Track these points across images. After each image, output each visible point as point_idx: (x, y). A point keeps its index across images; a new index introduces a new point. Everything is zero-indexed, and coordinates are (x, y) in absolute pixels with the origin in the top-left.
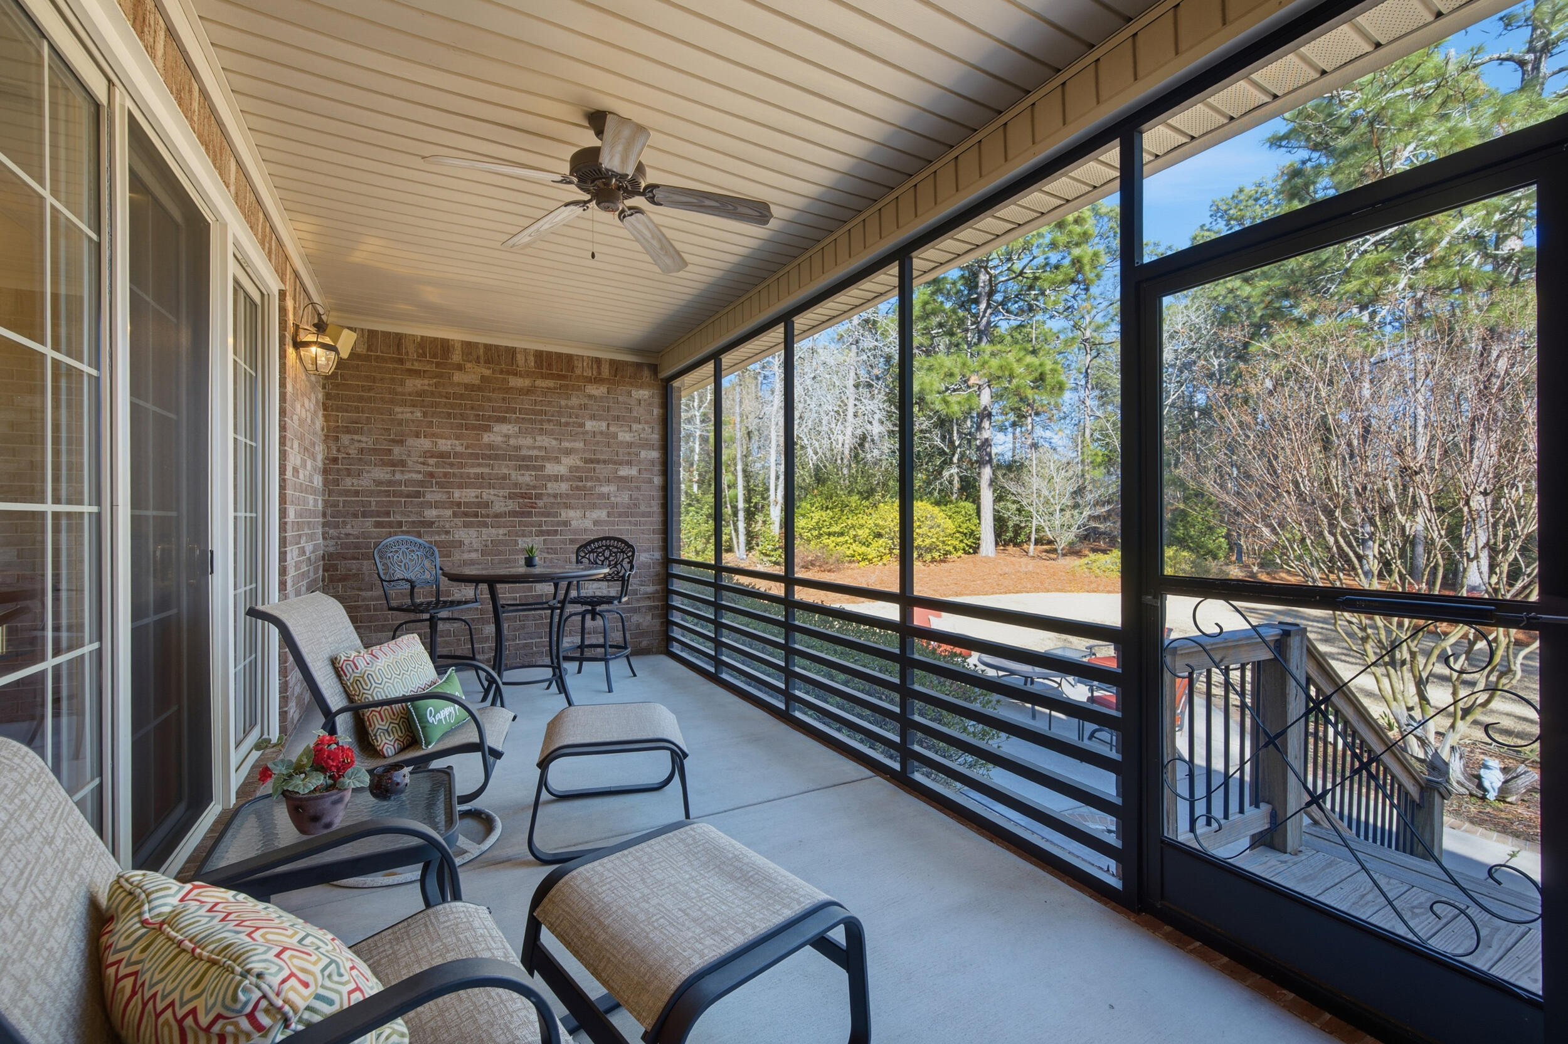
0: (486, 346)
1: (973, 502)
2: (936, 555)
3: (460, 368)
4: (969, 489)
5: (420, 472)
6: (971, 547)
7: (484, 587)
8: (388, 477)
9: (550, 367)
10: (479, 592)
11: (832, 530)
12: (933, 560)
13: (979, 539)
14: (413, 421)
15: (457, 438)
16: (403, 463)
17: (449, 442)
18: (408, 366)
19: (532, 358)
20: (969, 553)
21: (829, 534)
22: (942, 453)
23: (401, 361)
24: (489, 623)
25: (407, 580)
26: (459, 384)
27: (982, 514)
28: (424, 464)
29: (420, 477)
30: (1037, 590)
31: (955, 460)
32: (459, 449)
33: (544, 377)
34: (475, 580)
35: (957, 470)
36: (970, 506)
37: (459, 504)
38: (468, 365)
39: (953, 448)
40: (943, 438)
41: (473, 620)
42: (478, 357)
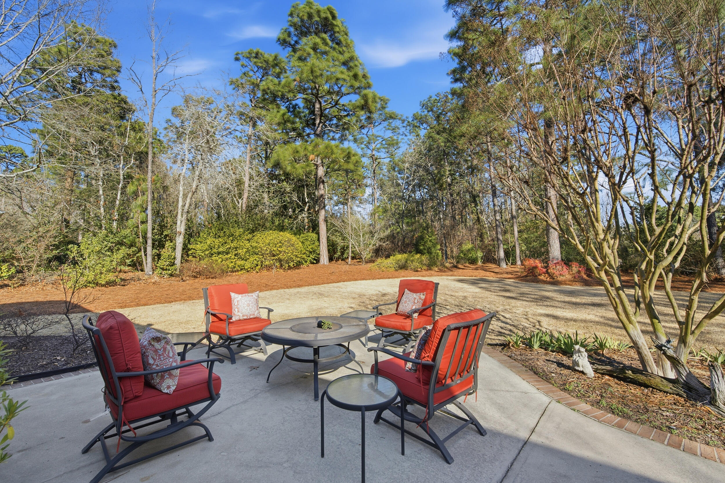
1: (316, 233)
2: (291, 264)
4: (314, 227)
6: (314, 259)
11: (221, 250)
12: (290, 268)
13: (319, 254)
20: (313, 263)
21: (219, 253)
22: (299, 206)
27: (321, 239)
30: (349, 280)
31: (306, 210)
35: (307, 215)
36: (314, 235)
39: (305, 203)
40: (299, 198)
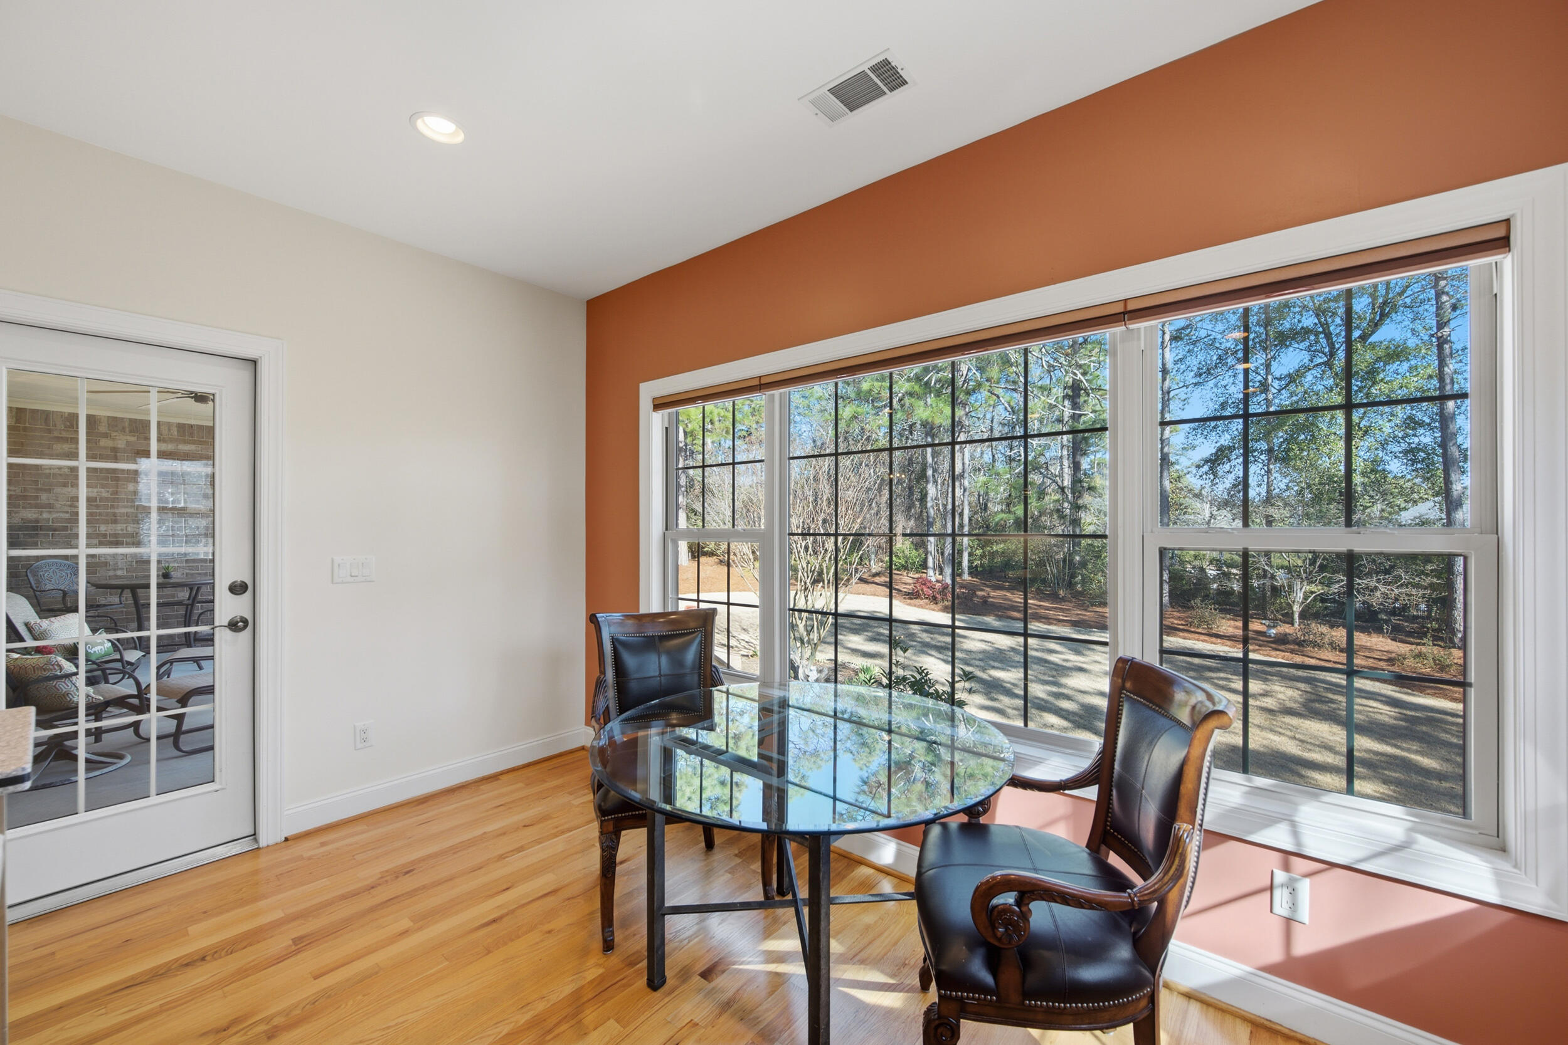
0: (130, 420)
3: (106, 435)
5: (67, 512)
7: (127, 594)
8: (35, 516)
9: (191, 435)
10: (123, 599)
14: (60, 475)
15: (103, 486)
16: (50, 506)
17: (95, 490)
18: (56, 434)
19: (176, 429)
23: (49, 431)
24: (134, 622)
25: (60, 590)
26: (105, 448)
28: (70, 506)
29: (67, 516)
32: (105, 495)
33: (185, 442)
34: (122, 588)
37: (105, 535)
38: (114, 434)
41: (118, 619)
42: (124, 428)
